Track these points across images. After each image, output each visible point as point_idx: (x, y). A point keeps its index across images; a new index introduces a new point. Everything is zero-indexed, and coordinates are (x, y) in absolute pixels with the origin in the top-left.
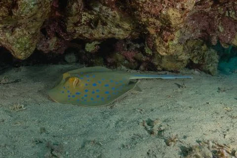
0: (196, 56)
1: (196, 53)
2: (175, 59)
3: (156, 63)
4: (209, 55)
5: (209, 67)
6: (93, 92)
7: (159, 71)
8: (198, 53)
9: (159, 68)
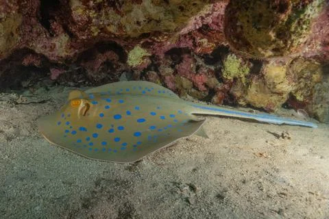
0: (301, 89)
1: (302, 85)
2: (269, 88)
3: (238, 94)
4: (319, 90)
5: (317, 108)
6: (111, 131)
7: (241, 106)
8: (306, 84)
9: (242, 102)
